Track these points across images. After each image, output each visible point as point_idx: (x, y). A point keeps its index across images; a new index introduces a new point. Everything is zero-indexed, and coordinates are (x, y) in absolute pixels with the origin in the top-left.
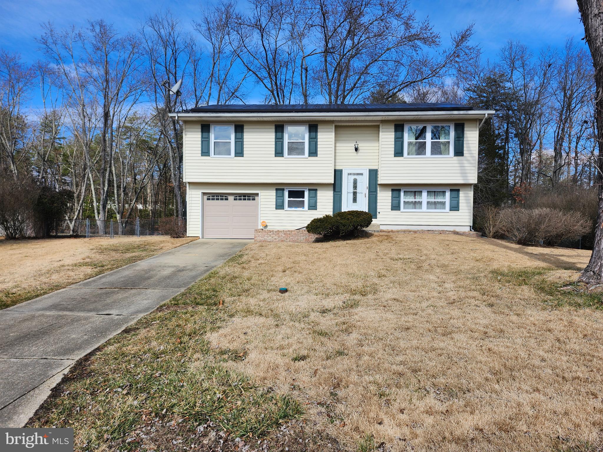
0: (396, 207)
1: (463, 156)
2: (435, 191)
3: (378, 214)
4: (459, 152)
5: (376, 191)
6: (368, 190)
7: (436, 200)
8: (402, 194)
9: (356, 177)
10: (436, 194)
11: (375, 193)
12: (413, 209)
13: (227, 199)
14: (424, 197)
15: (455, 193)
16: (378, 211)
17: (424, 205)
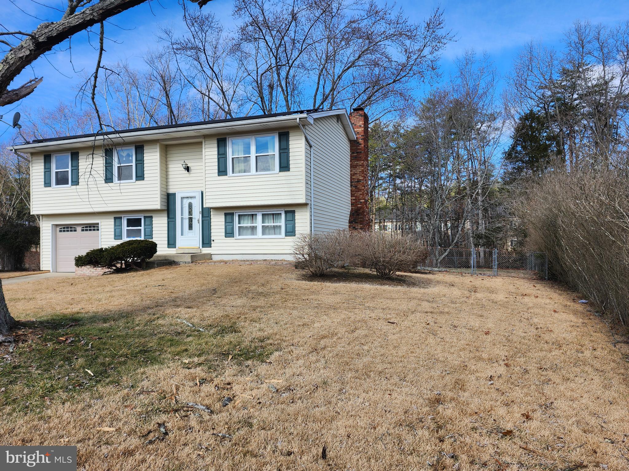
0: (229, 233)
1: (289, 170)
2: (273, 214)
3: (212, 242)
4: (285, 166)
5: (209, 216)
6: (201, 215)
7: (275, 224)
8: (236, 219)
9: (190, 200)
10: (274, 217)
11: (208, 219)
12: (251, 235)
13: (75, 231)
14: (259, 222)
15: (289, 215)
16: (212, 239)
17: (259, 230)
